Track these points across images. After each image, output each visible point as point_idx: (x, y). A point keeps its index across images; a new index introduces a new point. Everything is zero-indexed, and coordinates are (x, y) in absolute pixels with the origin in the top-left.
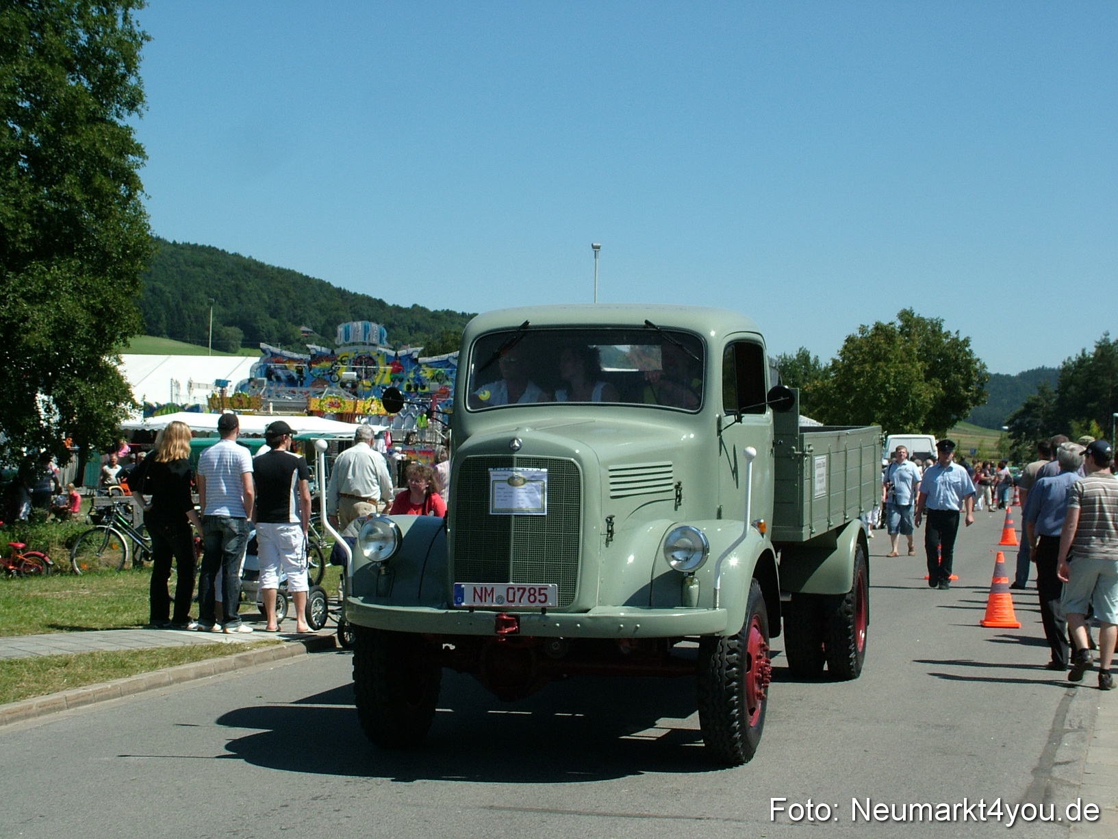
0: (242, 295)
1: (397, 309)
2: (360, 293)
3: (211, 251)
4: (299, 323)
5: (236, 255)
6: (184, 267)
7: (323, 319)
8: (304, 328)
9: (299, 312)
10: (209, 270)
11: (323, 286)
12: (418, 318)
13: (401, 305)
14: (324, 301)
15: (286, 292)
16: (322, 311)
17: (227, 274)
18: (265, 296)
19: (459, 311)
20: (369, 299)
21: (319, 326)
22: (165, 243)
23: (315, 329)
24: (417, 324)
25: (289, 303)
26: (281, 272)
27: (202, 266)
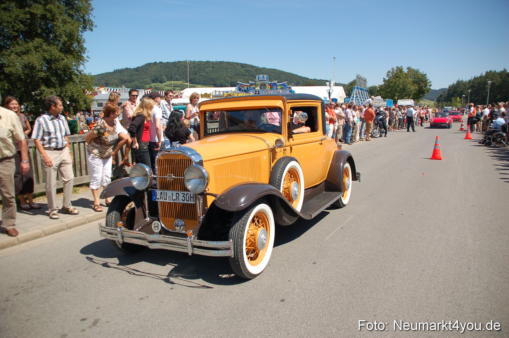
1: (311, 79)
4: (292, 83)
6: (270, 73)
7: (296, 82)
8: (292, 84)
9: (292, 81)
10: (274, 73)
11: (296, 75)
12: (315, 81)
13: (312, 79)
15: (289, 77)
16: (296, 80)
19: (323, 80)
20: (305, 78)
22: (266, 68)
23: (295, 84)
25: (290, 79)
27: (273, 73)
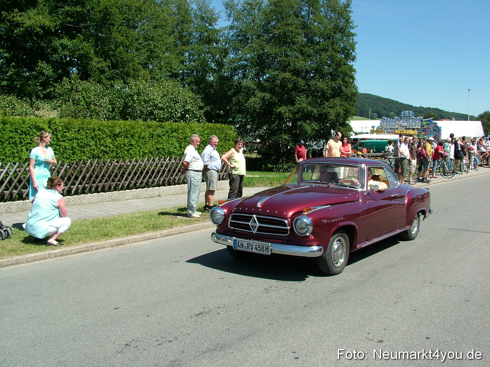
0: (377, 105)
1: (416, 107)
2: (406, 104)
3: (369, 95)
5: (375, 95)
6: (363, 99)
7: (397, 110)
8: (392, 113)
9: (391, 109)
10: (369, 99)
11: (397, 102)
12: (421, 109)
14: (397, 106)
15: (388, 104)
16: (397, 108)
17: (374, 100)
18: (383, 105)
19: (432, 108)
20: (409, 105)
21: (396, 113)
23: (395, 113)
24: (421, 111)
25: (389, 107)
26: (386, 99)
